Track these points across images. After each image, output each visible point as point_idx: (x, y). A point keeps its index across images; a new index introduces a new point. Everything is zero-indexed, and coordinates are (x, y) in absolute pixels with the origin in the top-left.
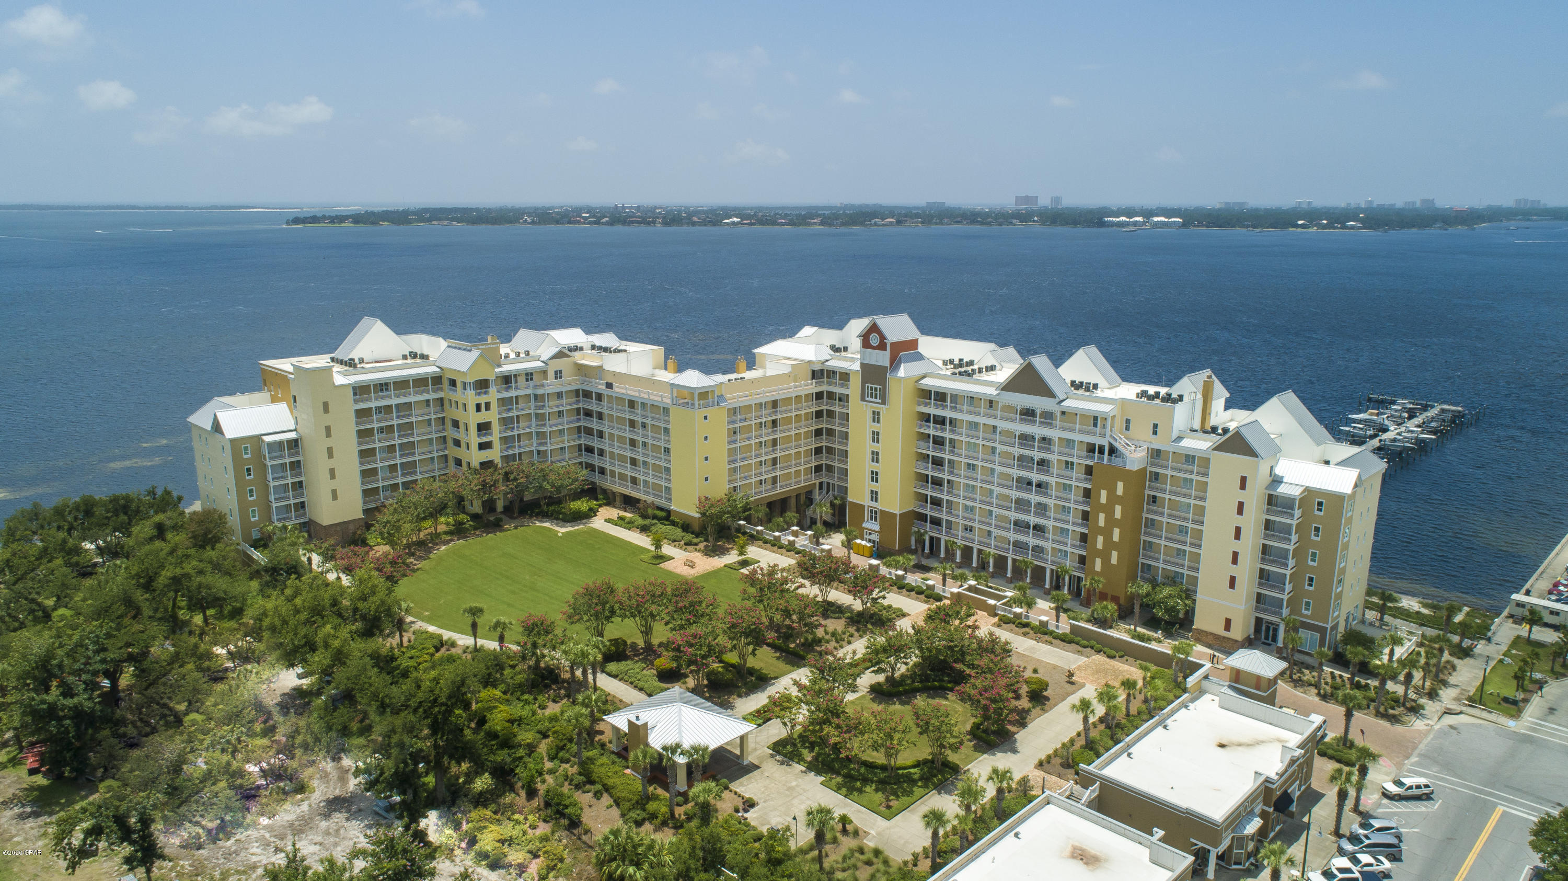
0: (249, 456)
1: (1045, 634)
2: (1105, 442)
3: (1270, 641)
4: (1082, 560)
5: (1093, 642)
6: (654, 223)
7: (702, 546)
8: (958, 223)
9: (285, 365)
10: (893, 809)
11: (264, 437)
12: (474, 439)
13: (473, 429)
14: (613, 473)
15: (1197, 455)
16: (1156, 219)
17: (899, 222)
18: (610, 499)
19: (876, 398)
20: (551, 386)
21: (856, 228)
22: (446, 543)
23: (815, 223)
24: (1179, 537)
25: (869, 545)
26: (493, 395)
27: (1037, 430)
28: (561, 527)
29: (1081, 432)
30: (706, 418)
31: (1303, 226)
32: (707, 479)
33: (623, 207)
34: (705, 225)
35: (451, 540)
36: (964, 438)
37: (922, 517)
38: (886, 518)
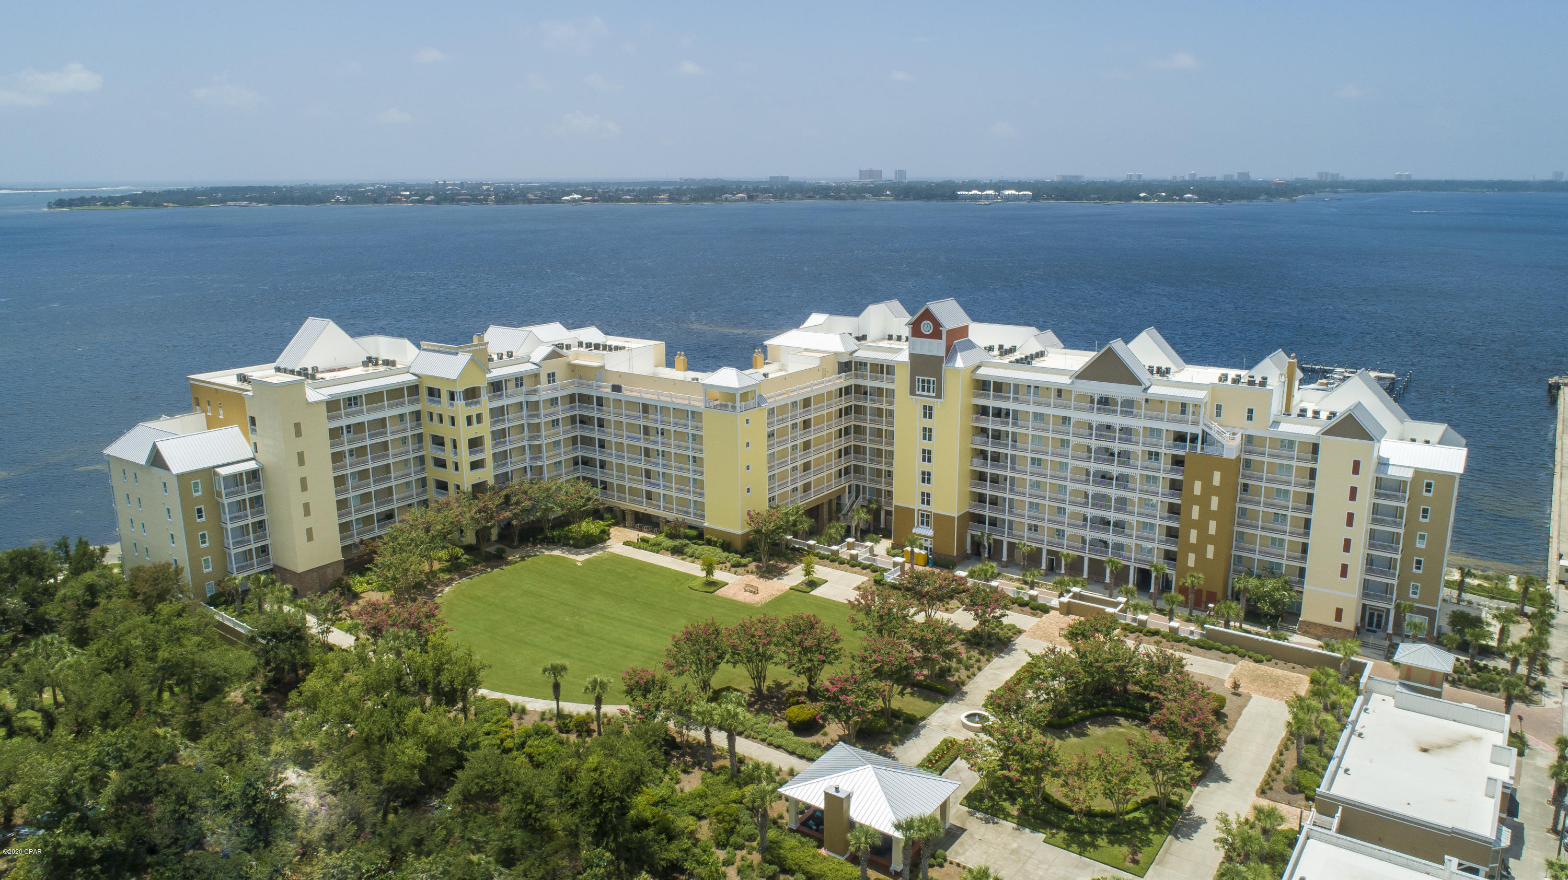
0: (200, 493)
1: (1180, 641)
2: (1198, 430)
3: (1374, 628)
4: (1170, 556)
5: (1236, 647)
6: (486, 200)
7: (752, 566)
8: (810, 197)
9: (227, 378)
10: (1141, 864)
11: (218, 470)
12: (465, 457)
13: (464, 446)
14: (621, 489)
15: (1297, 440)
16: (1007, 192)
17: (751, 198)
18: (620, 518)
19: (929, 391)
20: (545, 392)
21: (707, 204)
22: (448, 582)
23: (663, 199)
24: (1276, 526)
25: (923, 552)
26: (486, 404)
27: (1117, 421)
28: (577, 554)
29: (1169, 420)
30: (747, 421)
31: (1144, 199)
32: (748, 490)
33: (445, 184)
34: (543, 203)
35: (452, 580)
36: (1030, 432)
37: (980, 519)
38: (941, 522)
